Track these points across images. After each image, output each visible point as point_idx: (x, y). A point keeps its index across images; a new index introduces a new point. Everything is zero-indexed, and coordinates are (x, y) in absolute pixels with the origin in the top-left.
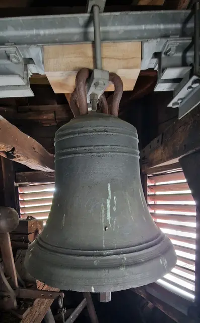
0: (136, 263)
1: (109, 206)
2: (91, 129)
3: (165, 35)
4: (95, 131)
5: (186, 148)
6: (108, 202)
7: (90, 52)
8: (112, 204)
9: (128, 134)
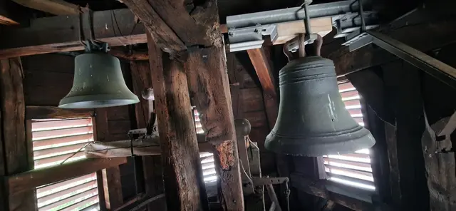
0: (357, 138)
1: (331, 108)
2: (314, 66)
3: (341, 12)
4: (317, 67)
5: (352, 68)
6: (330, 105)
7: (303, 25)
8: (332, 106)
9: (329, 65)
